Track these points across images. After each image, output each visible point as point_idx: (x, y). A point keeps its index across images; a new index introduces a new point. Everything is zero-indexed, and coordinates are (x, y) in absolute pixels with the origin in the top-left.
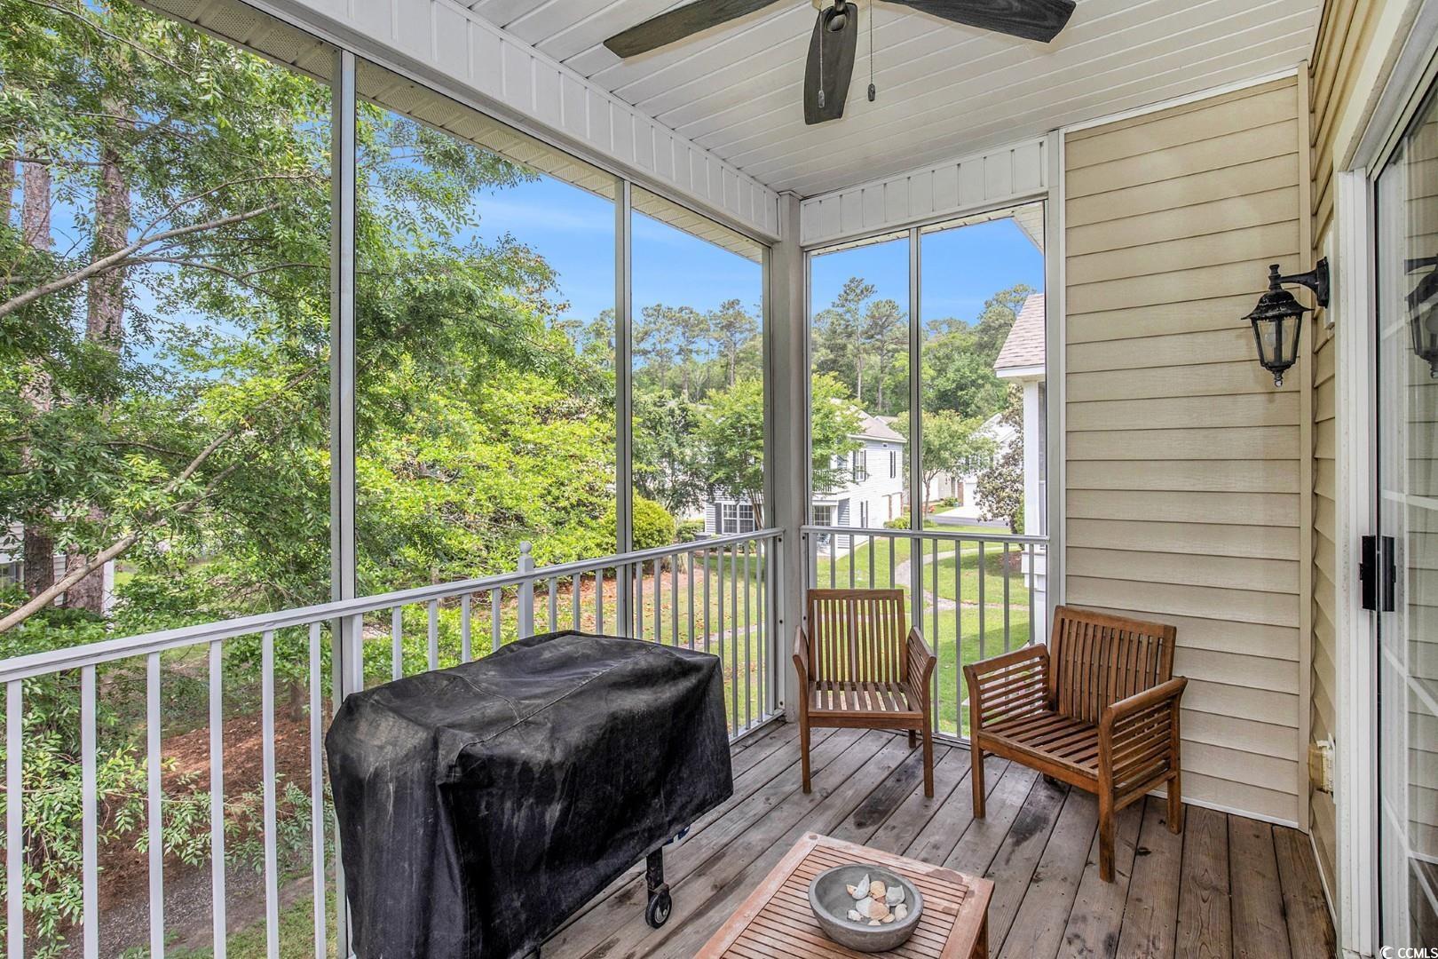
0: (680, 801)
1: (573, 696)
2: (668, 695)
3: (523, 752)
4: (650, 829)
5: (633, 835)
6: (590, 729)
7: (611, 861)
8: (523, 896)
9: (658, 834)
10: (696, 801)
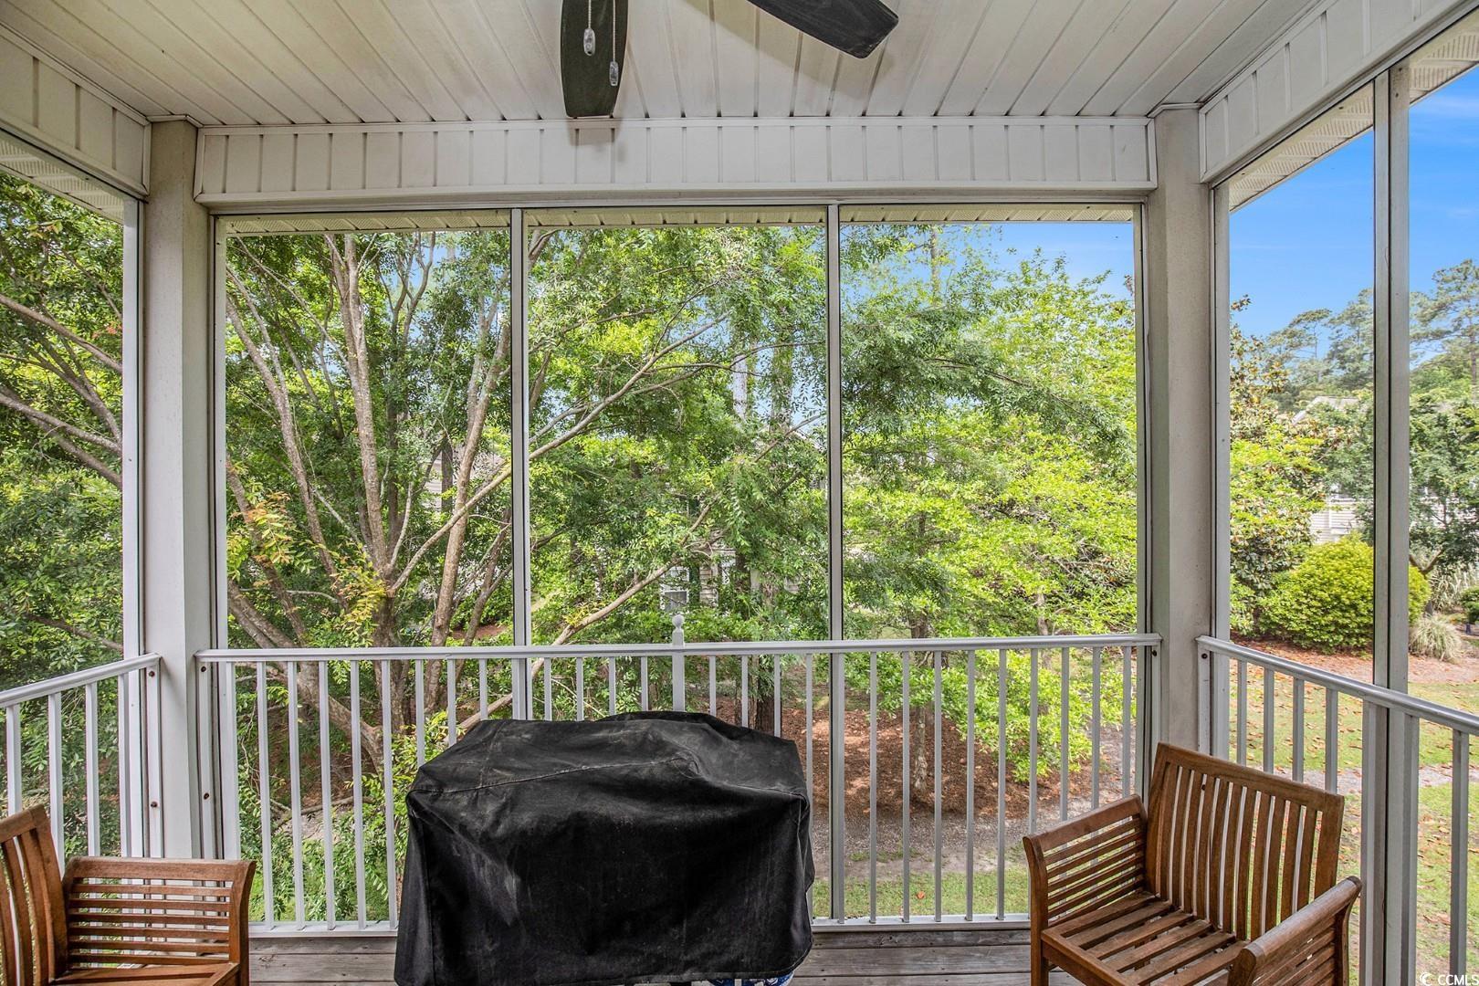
0: (705, 947)
1: (544, 781)
2: (676, 818)
3: (463, 814)
4: (659, 957)
5: (637, 952)
6: (543, 819)
7: (603, 964)
8: (496, 945)
9: (670, 967)
10: (725, 958)
